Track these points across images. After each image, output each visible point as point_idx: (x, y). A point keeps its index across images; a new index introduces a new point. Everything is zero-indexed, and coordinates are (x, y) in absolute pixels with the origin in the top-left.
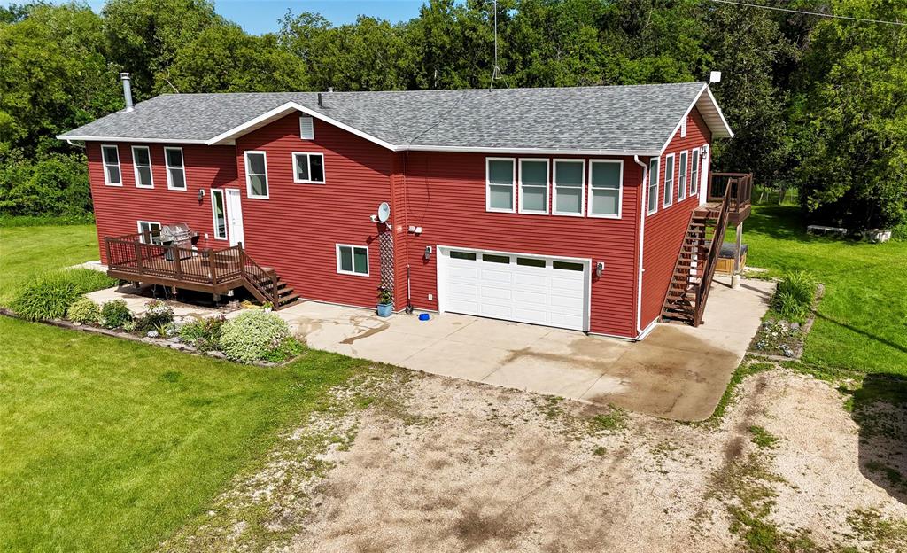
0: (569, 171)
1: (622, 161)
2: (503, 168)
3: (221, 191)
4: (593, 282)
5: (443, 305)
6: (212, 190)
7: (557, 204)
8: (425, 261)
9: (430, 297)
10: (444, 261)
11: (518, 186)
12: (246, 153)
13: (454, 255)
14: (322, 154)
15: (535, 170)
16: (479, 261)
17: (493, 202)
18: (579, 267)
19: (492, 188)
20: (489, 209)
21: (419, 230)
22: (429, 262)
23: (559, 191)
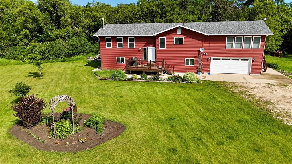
0: (248, 39)
1: (261, 36)
2: (231, 39)
3: (147, 48)
4: (252, 63)
5: (212, 71)
6: (143, 48)
7: (245, 46)
8: (208, 60)
9: (208, 70)
10: (213, 62)
11: (234, 43)
12: (159, 38)
13: (214, 59)
14: (183, 37)
15: (239, 39)
16: (221, 60)
17: (228, 47)
18: (247, 60)
19: (227, 43)
20: (226, 48)
21: (206, 54)
23: (245, 43)
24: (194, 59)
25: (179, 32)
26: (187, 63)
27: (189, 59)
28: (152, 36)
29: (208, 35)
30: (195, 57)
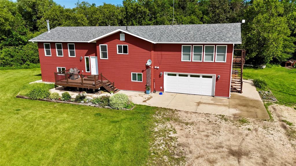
0: (210, 49)
1: (227, 46)
2: (187, 48)
3: (89, 57)
4: (216, 81)
5: (165, 90)
6: (85, 57)
7: (205, 59)
8: (160, 76)
9: (161, 88)
10: (166, 78)
11: (192, 53)
12: (100, 45)
13: (169, 75)
14: (127, 45)
15: (198, 48)
16: (177, 76)
17: (184, 58)
18: (211, 77)
19: (184, 54)
20: (182, 60)
21: (158, 67)
22: (161, 77)
23: (206, 55)
24: (142, 73)
25: (122, 38)
26: (134, 78)
27: (136, 74)
28: (89, 43)
29: (155, 43)
30: (143, 71)
